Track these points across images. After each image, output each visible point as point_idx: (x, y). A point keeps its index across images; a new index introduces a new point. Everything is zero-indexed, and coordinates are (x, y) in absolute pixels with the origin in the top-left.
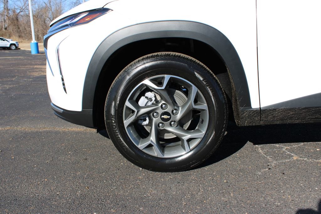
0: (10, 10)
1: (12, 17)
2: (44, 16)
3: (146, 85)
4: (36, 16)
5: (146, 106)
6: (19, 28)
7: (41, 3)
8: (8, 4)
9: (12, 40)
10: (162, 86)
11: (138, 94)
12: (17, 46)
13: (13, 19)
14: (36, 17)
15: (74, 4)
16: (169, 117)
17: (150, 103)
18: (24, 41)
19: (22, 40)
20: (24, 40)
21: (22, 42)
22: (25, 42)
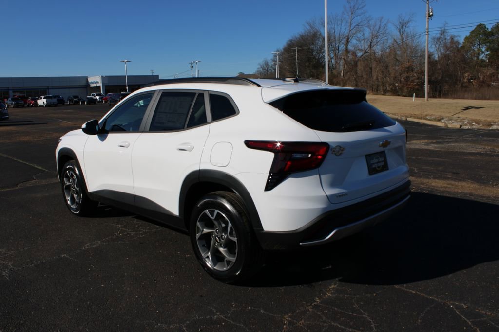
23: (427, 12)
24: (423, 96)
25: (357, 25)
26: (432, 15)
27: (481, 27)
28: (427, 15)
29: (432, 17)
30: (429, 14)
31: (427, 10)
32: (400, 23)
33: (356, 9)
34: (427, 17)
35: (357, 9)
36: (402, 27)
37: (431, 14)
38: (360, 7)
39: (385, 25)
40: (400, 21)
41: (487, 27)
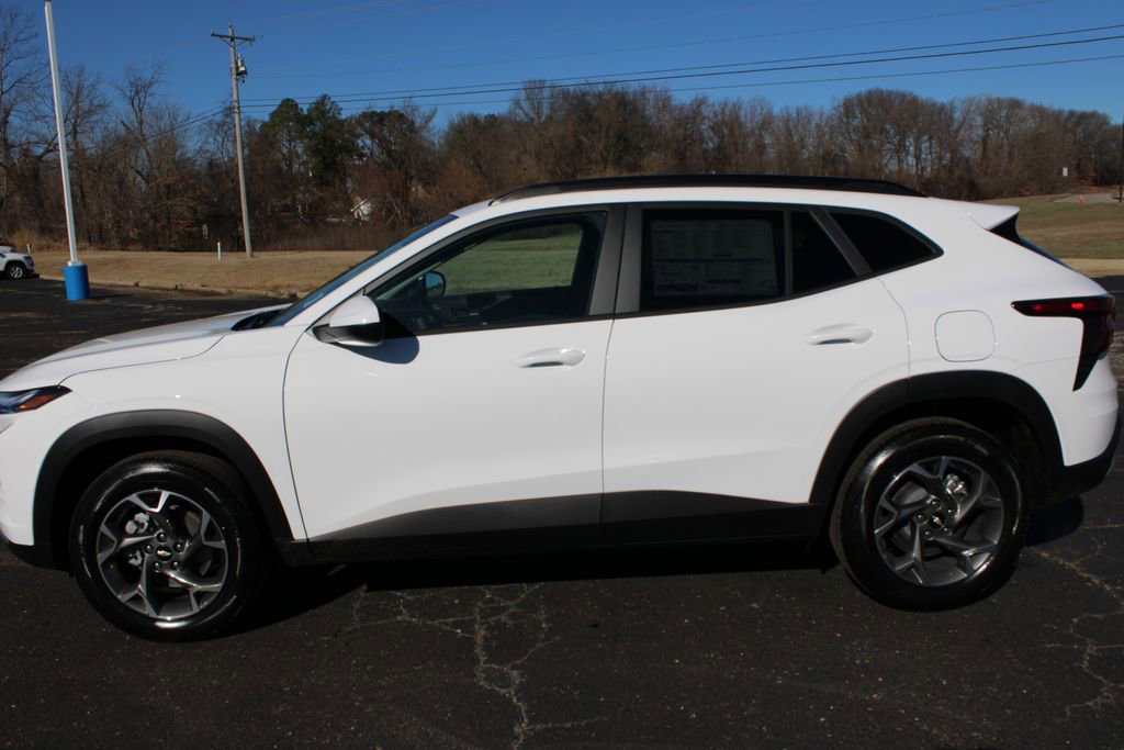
0: (13, 146)
1: (21, 169)
2: (120, 166)
3: (133, 503)
4: (96, 168)
5: (136, 534)
6: (41, 204)
7: (112, 125)
8: (8, 130)
9: (12, 251)
10: (156, 507)
11: (122, 515)
12: (29, 267)
13: (22, 175)
14: (95, 171)
15: (215, 127)
16: (169, 554)
17: (142, 531)
18: (58, 244)
19: (52, 244)
20: (56, 241)
21: (49, 247)
22: (59, 248)
23: (233, 65)
24: (242, 248)
25: (20, 81)
26: (245, 72)
27: (288, 106)
28: (234, 71)
29: (246, 77)
30: (237, 68)
31: (233, 60)
32: (132, 84)
33: (12, 40)
34: (234, 76)
35: (16, 41)
36: (137, 93)
37: (242, 69)
38: (22, 36)
39: (93, 86)
40: (133, 80)
41: (300, 106)
